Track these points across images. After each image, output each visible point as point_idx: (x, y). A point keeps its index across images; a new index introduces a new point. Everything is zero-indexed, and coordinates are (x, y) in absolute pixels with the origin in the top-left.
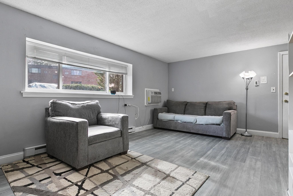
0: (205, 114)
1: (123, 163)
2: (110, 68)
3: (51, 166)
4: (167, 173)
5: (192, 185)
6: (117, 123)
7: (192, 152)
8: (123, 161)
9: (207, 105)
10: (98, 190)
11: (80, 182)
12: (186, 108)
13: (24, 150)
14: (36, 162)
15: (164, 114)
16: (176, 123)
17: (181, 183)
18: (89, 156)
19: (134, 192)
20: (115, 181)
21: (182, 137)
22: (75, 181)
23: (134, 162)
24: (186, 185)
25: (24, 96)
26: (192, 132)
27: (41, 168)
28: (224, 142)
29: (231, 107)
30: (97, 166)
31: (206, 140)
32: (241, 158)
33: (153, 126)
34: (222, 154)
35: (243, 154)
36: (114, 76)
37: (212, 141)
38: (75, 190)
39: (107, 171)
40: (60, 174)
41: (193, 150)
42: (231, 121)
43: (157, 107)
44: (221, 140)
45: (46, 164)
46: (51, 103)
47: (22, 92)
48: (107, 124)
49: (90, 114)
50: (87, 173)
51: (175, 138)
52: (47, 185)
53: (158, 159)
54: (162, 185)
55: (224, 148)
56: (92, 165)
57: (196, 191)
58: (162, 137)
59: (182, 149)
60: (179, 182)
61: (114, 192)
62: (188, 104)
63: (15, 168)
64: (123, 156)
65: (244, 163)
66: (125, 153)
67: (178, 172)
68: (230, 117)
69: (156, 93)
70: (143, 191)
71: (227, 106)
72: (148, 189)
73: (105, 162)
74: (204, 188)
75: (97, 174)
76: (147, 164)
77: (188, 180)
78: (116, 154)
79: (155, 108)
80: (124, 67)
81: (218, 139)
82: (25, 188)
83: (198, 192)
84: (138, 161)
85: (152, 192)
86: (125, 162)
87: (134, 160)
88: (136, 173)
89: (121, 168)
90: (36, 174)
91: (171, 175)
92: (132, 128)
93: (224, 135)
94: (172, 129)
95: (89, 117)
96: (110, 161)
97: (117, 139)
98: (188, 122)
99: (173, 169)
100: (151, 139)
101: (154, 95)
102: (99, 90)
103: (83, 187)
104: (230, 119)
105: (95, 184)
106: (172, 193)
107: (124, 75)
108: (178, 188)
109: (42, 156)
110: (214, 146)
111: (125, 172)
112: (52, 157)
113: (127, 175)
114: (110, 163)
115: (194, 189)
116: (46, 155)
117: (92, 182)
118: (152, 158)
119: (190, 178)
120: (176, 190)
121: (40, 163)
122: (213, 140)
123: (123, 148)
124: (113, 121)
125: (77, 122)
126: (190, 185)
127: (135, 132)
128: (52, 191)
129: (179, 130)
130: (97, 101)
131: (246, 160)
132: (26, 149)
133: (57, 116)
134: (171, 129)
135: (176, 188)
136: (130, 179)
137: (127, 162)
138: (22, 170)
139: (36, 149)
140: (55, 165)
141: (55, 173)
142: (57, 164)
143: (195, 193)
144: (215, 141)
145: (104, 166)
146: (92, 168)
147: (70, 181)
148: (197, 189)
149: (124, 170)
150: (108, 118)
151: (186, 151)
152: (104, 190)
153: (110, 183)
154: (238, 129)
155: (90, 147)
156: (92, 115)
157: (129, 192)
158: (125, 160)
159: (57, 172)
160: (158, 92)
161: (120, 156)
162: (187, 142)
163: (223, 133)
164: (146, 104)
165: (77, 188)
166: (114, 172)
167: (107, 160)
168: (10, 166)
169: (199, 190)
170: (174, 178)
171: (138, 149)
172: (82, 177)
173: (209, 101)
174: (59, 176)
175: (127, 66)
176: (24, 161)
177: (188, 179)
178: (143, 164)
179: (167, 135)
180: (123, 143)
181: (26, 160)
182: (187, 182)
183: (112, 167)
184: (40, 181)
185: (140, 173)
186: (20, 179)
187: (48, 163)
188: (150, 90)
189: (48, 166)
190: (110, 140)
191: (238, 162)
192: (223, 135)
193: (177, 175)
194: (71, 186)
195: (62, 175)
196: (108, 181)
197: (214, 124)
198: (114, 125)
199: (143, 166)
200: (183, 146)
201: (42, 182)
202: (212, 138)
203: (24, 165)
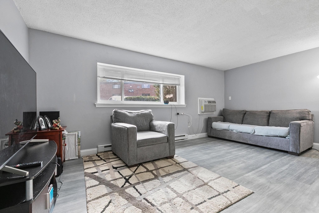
0: (268, 124)
1: (167, 166)
2: (163, 81)
3: (112, 161)
4: (206, 181)
5: (228, 198)
6: (164, 130)
7: (243, 165)
8: (168, 164)
9: (271, 114)
10: (139, 185)
11: (128, 176)
12: (245, 117)
13: (97, 147)
14: (104, 157)
15: (219, 123)
16: (231, 132)
17: (217, 193)
18: (138, 157)
19: (168, 192)
20: (155, 180)
21: (236, 148)
22: (124, 175)
23: (177, 166)
24: (222, 196)
25: (96, 107)
26: (249, 143)
27: (106, 161)
28: (290, 158)
29: (304, 117)
30: (145, 166)
31: (265, 153)
32: (307, 179)
33: (207, 134)
34: (281, 170)
35: (312, 175)
36: (170, 87)
37: (272, 155)
38: (123, 182)
39: (151, 171)
40: (116, 168)
41: (244, 162)
42: (301, 133)
43: (212, 116)
44: (286, 155)
45: (110, 159)
46: (114, 112)
47: (95, 104)
48: (157, 130)
49: (143, 121)
50: (135, 170)
51: (228, 148)
52: (106, 175)
53: (202, 167)
54: (196, 192)
55: (287, 164)
56: (141, 164)
57: (232, 205)
58: (214, 146)
59: (231, 160)
60: (215, 191)
61: (151, 189)
62: (247, 113)
63: (90, 159)
64: (169, 160)
65: (310, 186)
66: (171, 157)
67: (218, 182)
68: (300, 128)
69: (209, 102)
70: (176, 193)
71: (298, 116)
72: (182, 193)
73: (152, 163)
74: (242, 203)
75: (143, 172)
76: (189, 170)
77: (226, 192)
78: (163, 157)
79: (209, 116)
80: (177, 78)
81: (282, 153)
82: (92, 175)
83: (234, 206)
84: (182, 166)
85: (184, 196)
86: (169, 166)
87: (178, 165)
88: (175, 176)
89: (164, 171)
90: (101, 165)
91: (209, 184)
92: (184, 136)
93: (291, 149)
94: (227, 138)
95: (142, 124)
96: (157, 163)
97: (164, 144)
98: (244, 133)
99: (213, 179)
100: (202, 147)
101: (207, 103)
102: (155, 100)
103: (129, 181)
104: (300, 132)
105: (139, 180)
106: (203, 201)
107: (177, 86)
108: (212, 198)
109: (109, 153)
110: (273, 161)
111: (166, 174)
112: (115, 155)
113: (167, 177)
114: (156, 164)
115: (229, 201)
116: (111, 152)
117: (137, 178)
118: (195, 165)
119: (229, 191)
120: (209, 199)
121: (107, 158)
122: (275, 154)
123: (170, 153)
124: (161, 128)
125: (128, 128)
126: (226, 197)
127: (188, 139)
128: (107, 180)
129: (234, 140)
130: (150, 110)
131: (314, 181)
132: (99, 146)
133: (118, 122)
134: (225, 138)
135: (210, 197)
136: (168, 181)
137: (171, 165)
138: (93, 161)
139: (105, 147)
140: (115, 161)
141: (113, 167)
142: (116, 160)
143: (230, 206)
144: (277, 155)
145: (150, 167)
146: (141, 167)
147: (121, 175)
148: (233, 202)
149: (166, 172)
150: (158, 125)
151: (236, 163)
152: (144, 186)
153: (150, 181)
154: (314, 144)
155: (138, 149)
156: (145, 122)
157: (163, 192)
158: (170, 163)
159: (115, 166)
160: (212, 101)
161: (166, 160)
162: (240, 154)
163: (289, 147)
164: (199, 113)
165: (125, 180)
166: (156, 173)
167: (155, 162)
168: (88, 158)
169: (235, 204)
170: (211, 187)
171: (185, 155)
172: (131, 173)
173: (273, 110)
174: (115, 169)
175: (179, 77)
176: (97, 155)
177: (226, 190)
178: (185, 169)
179: (220, 144)
180: (169, 148)
181: (98, 155)
182: (224, 193)
183: (156, 168)
184: (102, 171)
185: (180, 177)
186: (90, 168)
187: (111, 159)
188: (203, 100)
189: (111, 160)
190: (156, 145)
191: (301, 183)
192: (289, 149)
193: (216, 185)
194: (121, 178)
195: (118, 169)
196: (149, 179)
197: (277, 136)
198: (162, 131)
199: (184, 172)
200: (234, 157)
201: (103, 172)
202: (274, 152)
203: (97, 158)
